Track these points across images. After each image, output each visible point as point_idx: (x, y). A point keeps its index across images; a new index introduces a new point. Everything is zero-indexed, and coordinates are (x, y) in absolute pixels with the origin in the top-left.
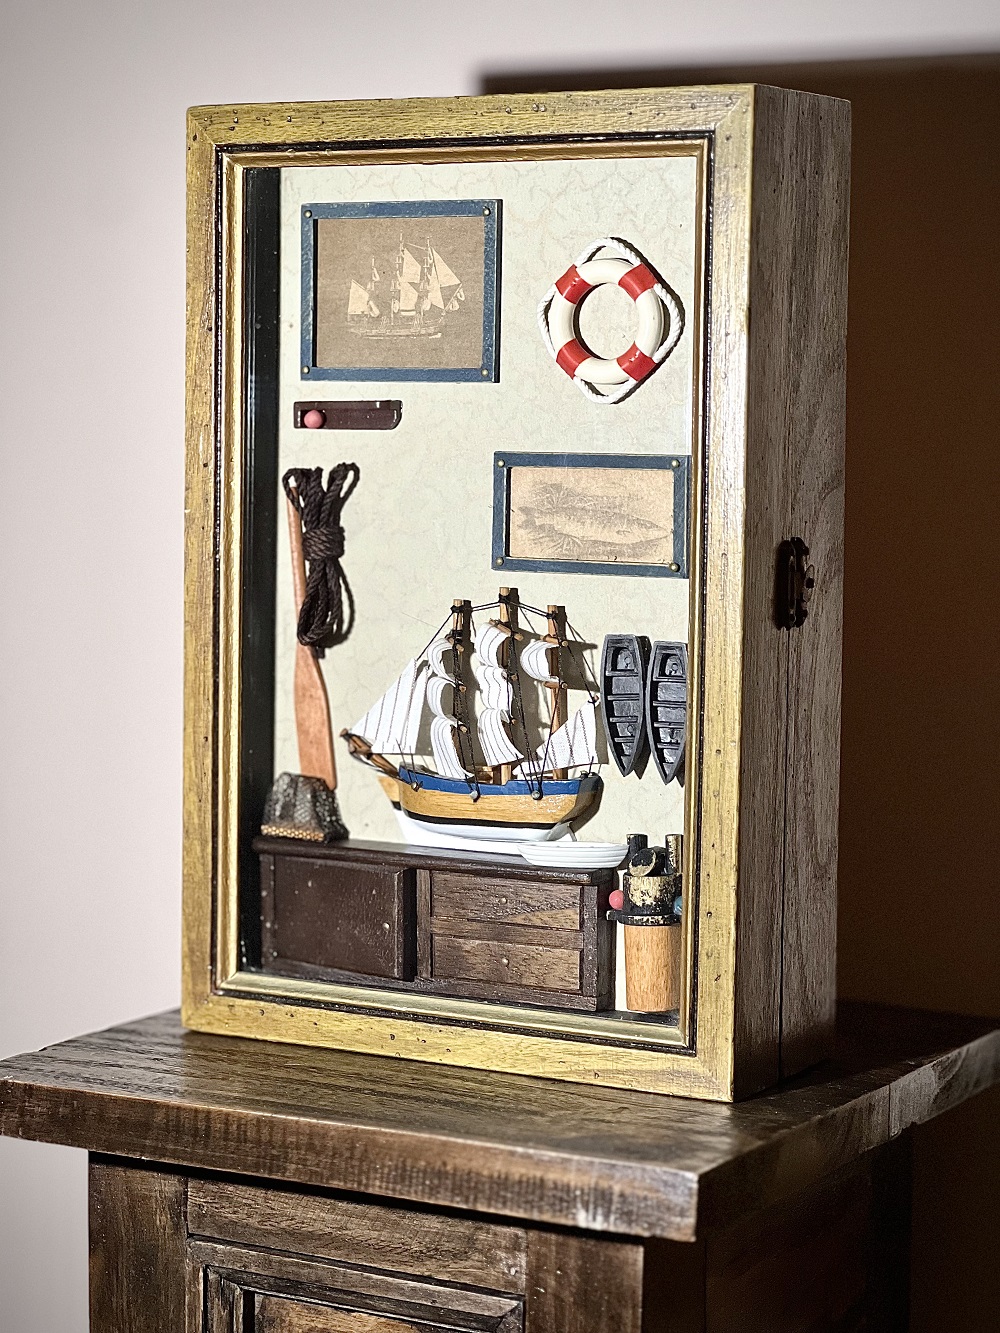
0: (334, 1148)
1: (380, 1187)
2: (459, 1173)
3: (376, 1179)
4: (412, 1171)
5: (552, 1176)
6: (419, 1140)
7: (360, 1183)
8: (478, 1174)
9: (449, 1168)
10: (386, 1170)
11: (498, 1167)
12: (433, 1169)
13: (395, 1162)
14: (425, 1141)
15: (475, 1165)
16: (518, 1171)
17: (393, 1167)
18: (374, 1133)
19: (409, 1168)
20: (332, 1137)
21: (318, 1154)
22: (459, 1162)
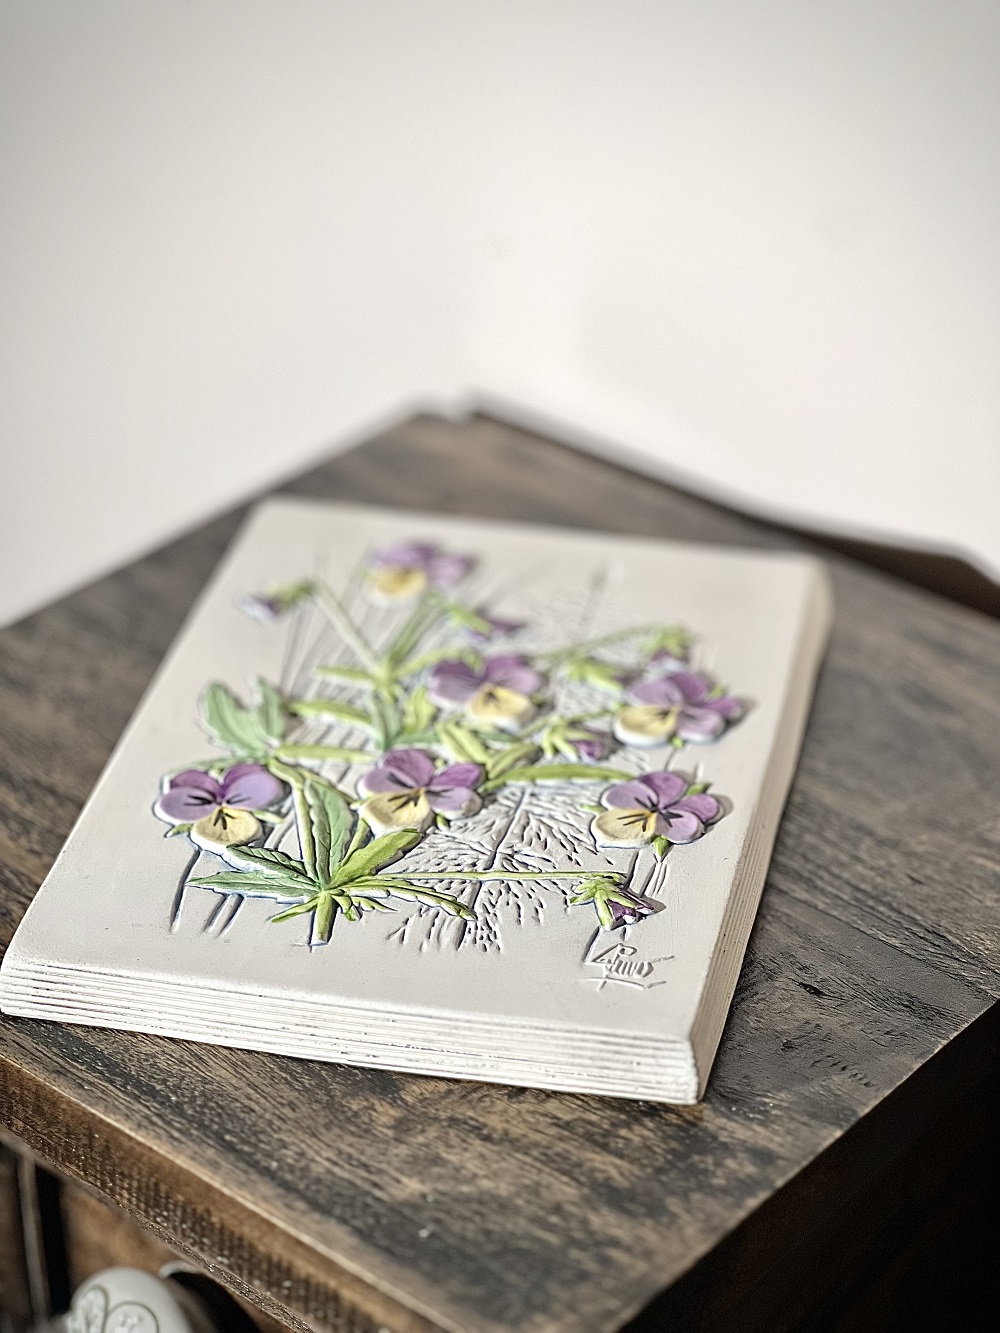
0: (68, 1126)
1: (129, 1200)
2: (227, 1233)
3: (122, 1188)
4: (168, 1202)
5: (348, 1295)
6: (173, 1164)
7: (104, 1185)
8: (251, 1246)
9: (214, 1219)
10: (135, 1184)
11: (278, 1250)
12: (194, 1210)
13: (145, 1180)
14: (181, 1170)
15: (248, 1231)
16: (303, 1267)
17: (143, 1185)
18: (117, 1130)
19: (163, 1195)
20: (64, 1110)
21: (50, 1124)
22: (225, 1216)
